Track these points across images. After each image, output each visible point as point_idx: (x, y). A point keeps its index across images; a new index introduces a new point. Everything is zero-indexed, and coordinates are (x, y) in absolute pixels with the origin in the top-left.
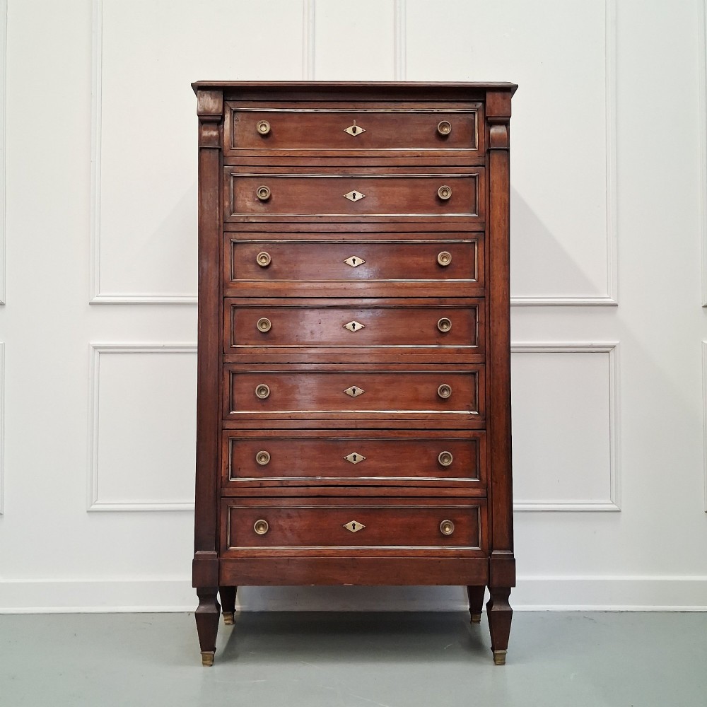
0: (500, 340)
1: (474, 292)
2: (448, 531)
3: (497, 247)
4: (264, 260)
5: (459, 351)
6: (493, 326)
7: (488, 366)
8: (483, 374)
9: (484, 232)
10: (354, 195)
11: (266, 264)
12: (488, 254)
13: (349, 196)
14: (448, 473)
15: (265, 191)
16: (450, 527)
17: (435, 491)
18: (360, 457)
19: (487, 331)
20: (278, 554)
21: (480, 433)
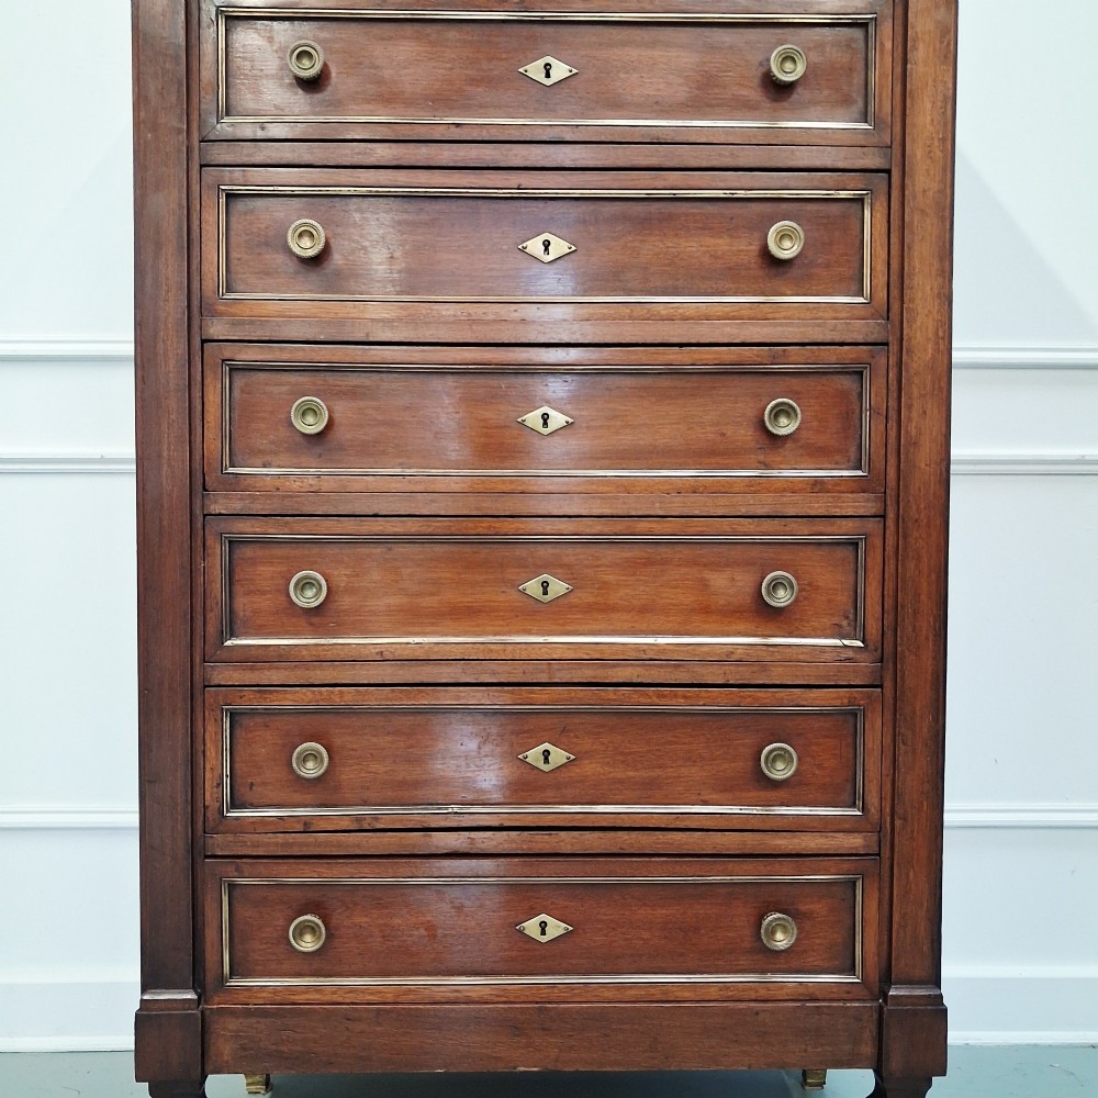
0: (924, 457)
1: (861, 330)
2: (782, 940)
3: (923, 211)
4: (306, 242)
5: (817, 485)
6: (910, 419)
7: (890, 523)
8: (878, 542)
9: (888, 172)
10: (548, 67)
11: (311, 253)
12: (897, 230)
13: (535, 70)
14: (782, 793)
15: (309, 55)
16: (785, 930)
17: (751, 842)
18: (559, 756)
19: (893, 434)
20: (350, 998)
21: (869, 696)
